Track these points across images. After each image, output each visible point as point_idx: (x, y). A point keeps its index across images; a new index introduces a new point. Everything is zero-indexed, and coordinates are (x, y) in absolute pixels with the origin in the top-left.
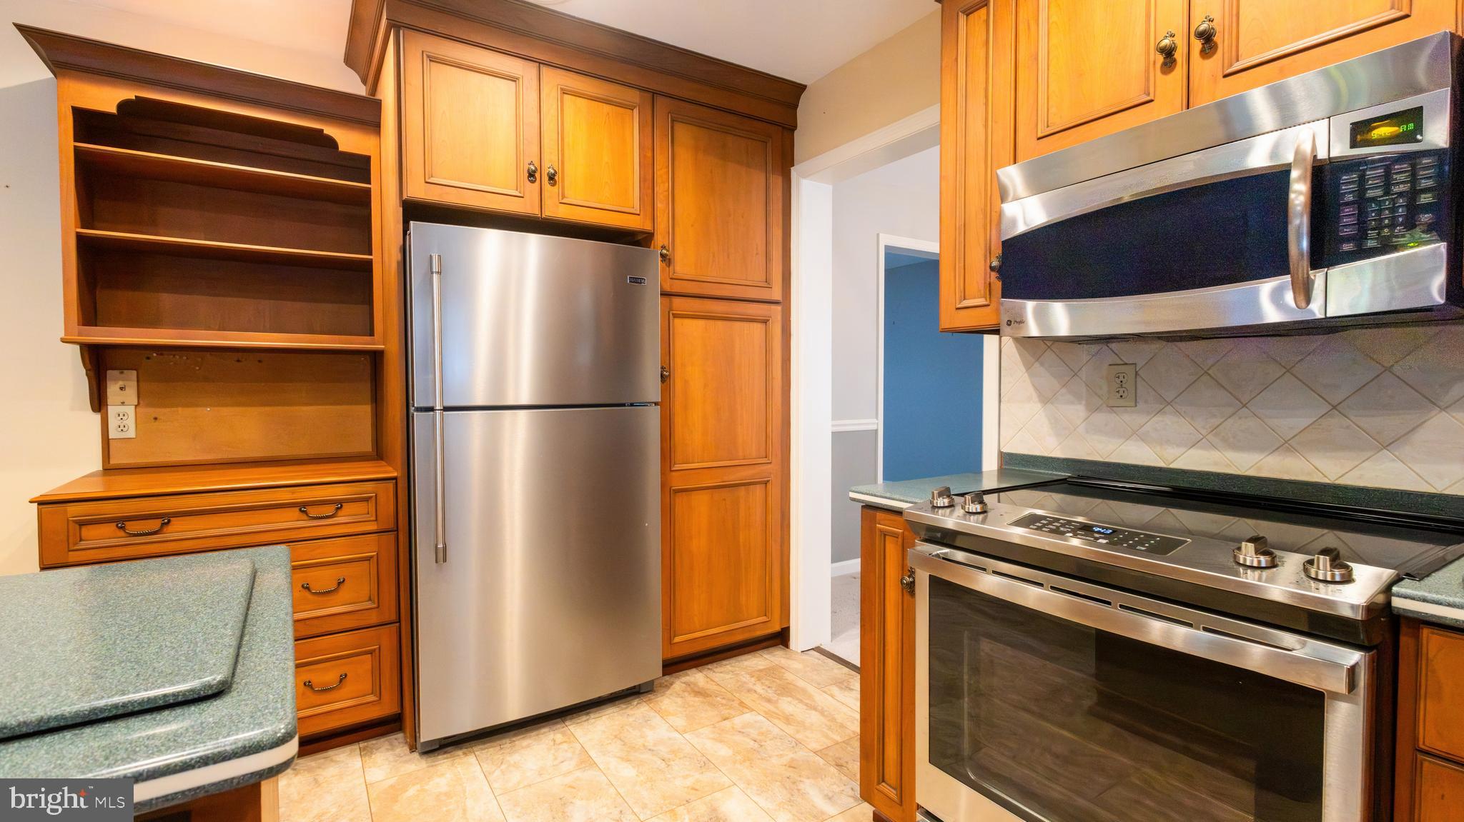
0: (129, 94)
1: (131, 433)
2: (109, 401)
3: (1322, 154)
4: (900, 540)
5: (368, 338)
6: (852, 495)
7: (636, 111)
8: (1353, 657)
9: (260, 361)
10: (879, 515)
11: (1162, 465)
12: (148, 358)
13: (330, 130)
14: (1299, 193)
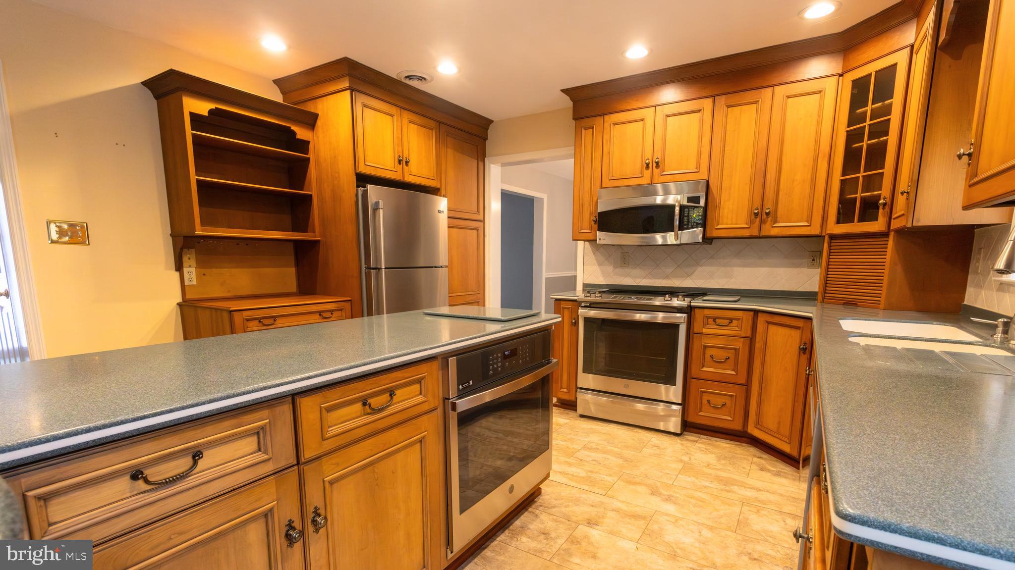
0: (212, 106)
1: (194, 283)
2: (184, 266)
3: (682, 203)
4: (570, 310)
5: (313, 234)
6: (551, 297)
7: (434, 131)
8: (685, 315)
9: (247, 245)
10: (562, 302)
11: (636, 284)
12: (199, 243)
13: (293, 128)
14: (677, 209)
